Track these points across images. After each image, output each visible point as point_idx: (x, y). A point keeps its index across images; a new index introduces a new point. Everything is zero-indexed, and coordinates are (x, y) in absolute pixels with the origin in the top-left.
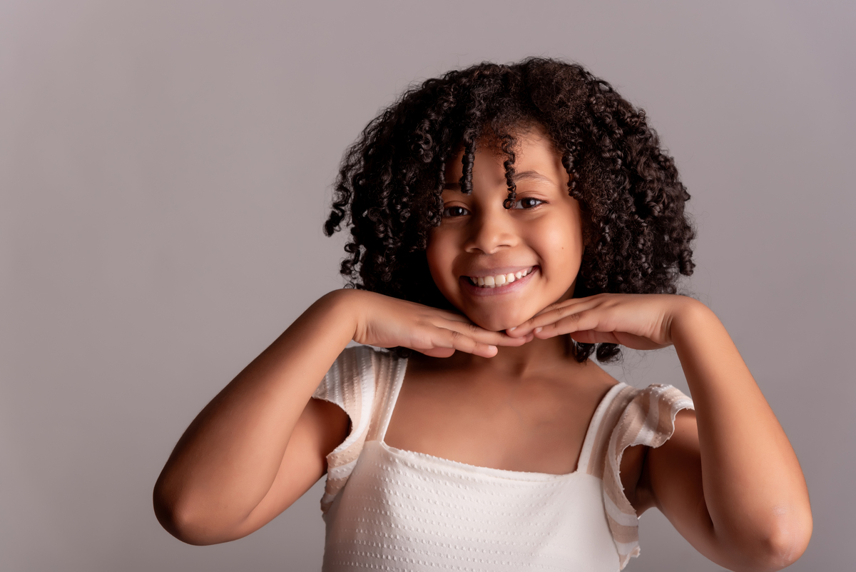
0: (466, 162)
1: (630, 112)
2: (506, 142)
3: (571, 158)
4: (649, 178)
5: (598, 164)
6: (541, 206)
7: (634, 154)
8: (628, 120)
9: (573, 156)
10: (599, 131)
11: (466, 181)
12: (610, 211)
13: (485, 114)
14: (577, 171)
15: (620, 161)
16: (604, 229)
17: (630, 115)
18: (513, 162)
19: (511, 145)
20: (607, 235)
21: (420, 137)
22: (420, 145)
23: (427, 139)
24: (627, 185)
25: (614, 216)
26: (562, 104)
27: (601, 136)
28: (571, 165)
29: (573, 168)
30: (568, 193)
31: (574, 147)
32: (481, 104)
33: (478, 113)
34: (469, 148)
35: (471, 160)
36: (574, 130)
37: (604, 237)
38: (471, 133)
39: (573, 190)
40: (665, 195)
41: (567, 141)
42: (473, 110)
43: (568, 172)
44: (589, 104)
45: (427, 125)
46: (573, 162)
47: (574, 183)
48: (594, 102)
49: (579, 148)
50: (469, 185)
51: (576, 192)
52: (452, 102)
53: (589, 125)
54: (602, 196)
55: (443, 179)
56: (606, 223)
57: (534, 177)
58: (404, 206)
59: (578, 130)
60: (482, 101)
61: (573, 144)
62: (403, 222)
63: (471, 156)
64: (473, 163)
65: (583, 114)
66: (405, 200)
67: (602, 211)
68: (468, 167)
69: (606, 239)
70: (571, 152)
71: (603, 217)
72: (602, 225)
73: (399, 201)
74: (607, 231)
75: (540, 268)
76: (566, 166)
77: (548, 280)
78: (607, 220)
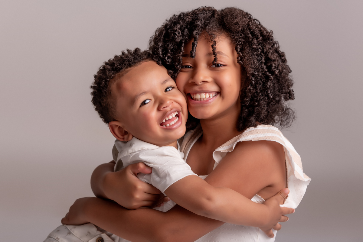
0: (194, 45)
1: (266, 31)
2: (212, 37)
3: (239, 47)
4: (273, 59)
5: (250, 51)
6: (223, 67)
7: (267, 49)
8: (265, 34)
9: (240, 46)
10: (252, 37)
11: (193, 52)
12: (255, 71)
13: (203, 25)
14: (241, 53)
15: (260, 50)
16: (252, 79)
17: (266, 32)
18: (215, 45)
19: (214, 38)
20: (253, 81)
21: (176, 31)
22: (176, 34)
23: (179, 32)
24: (263, 61)
25: (256, 73)
26: (237, 23)
27: (253, 39)
28: (239, 50)
29: (239, 52)
30: (237, 62)
31: (241, 43)
32: (202, 21)
33: (200, 24)
34: (195, 39)
35: (196, 44)
36: (241, 35)
37: (252, 82)
38: (196, 33)
39: (239, 61)
40: (280, 67)
41: (238, 40)
42: (198, 23)
43: (237, 53)
44: (248, 25)
45: (179, 26)
46: (240, 49)
47: (240, 58)
48: (251, 24)
49: (242, 43)
50: (194, 54)
51: (240, 62)
52: (190, 19)
53: (248, 34)
54: (252, 64)
55: (183, 50)
56: (253, 76)
57: (221, 54)
58: (169, 57)
59: (243, 35)
60: (202, 20)
61: (241, 41)
62: (168, 64)
63: (196, 42)
64: (197, 46)
65: (246, 29)
66: (169, 55)
67: (251, 71)
68: (194, 47)
69: (253, 83)
70: (239, 45)
71: (252, 74)
72: (251, 77)
73: (166, 55)
74: (253, 80)
75: (220, 93)
76: (237, 50)
77: (223, 98)
78: (253, 75)
